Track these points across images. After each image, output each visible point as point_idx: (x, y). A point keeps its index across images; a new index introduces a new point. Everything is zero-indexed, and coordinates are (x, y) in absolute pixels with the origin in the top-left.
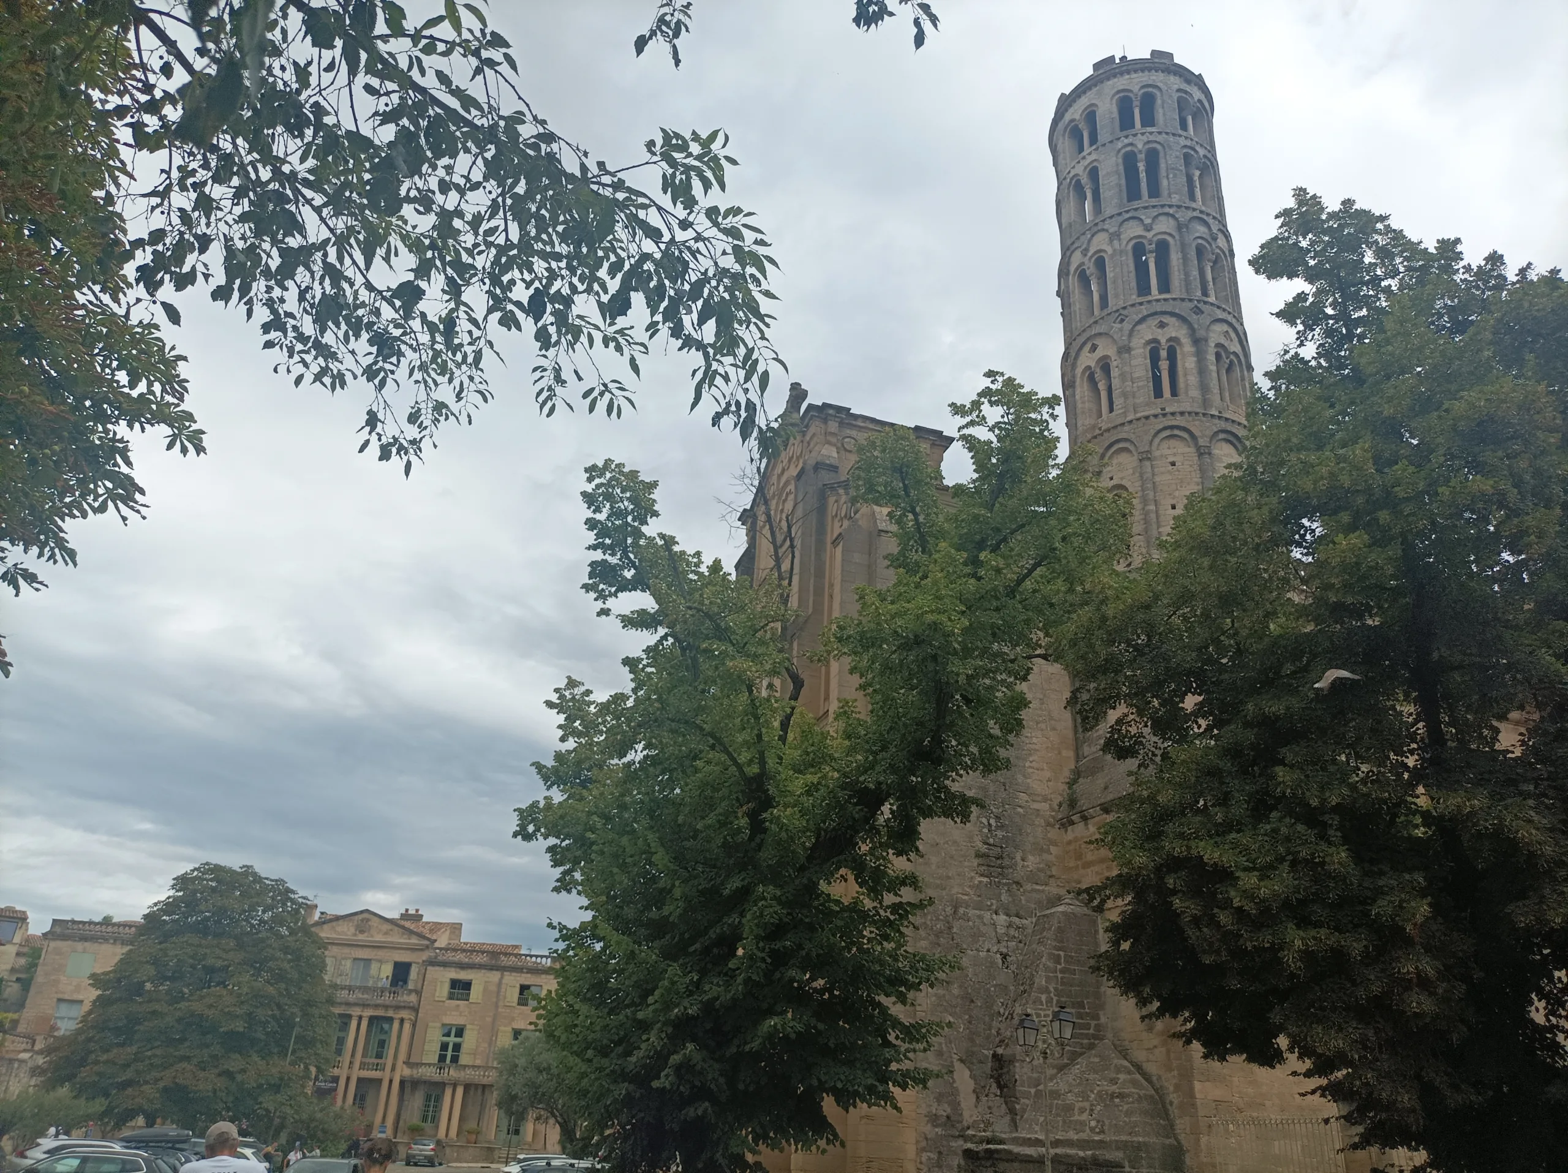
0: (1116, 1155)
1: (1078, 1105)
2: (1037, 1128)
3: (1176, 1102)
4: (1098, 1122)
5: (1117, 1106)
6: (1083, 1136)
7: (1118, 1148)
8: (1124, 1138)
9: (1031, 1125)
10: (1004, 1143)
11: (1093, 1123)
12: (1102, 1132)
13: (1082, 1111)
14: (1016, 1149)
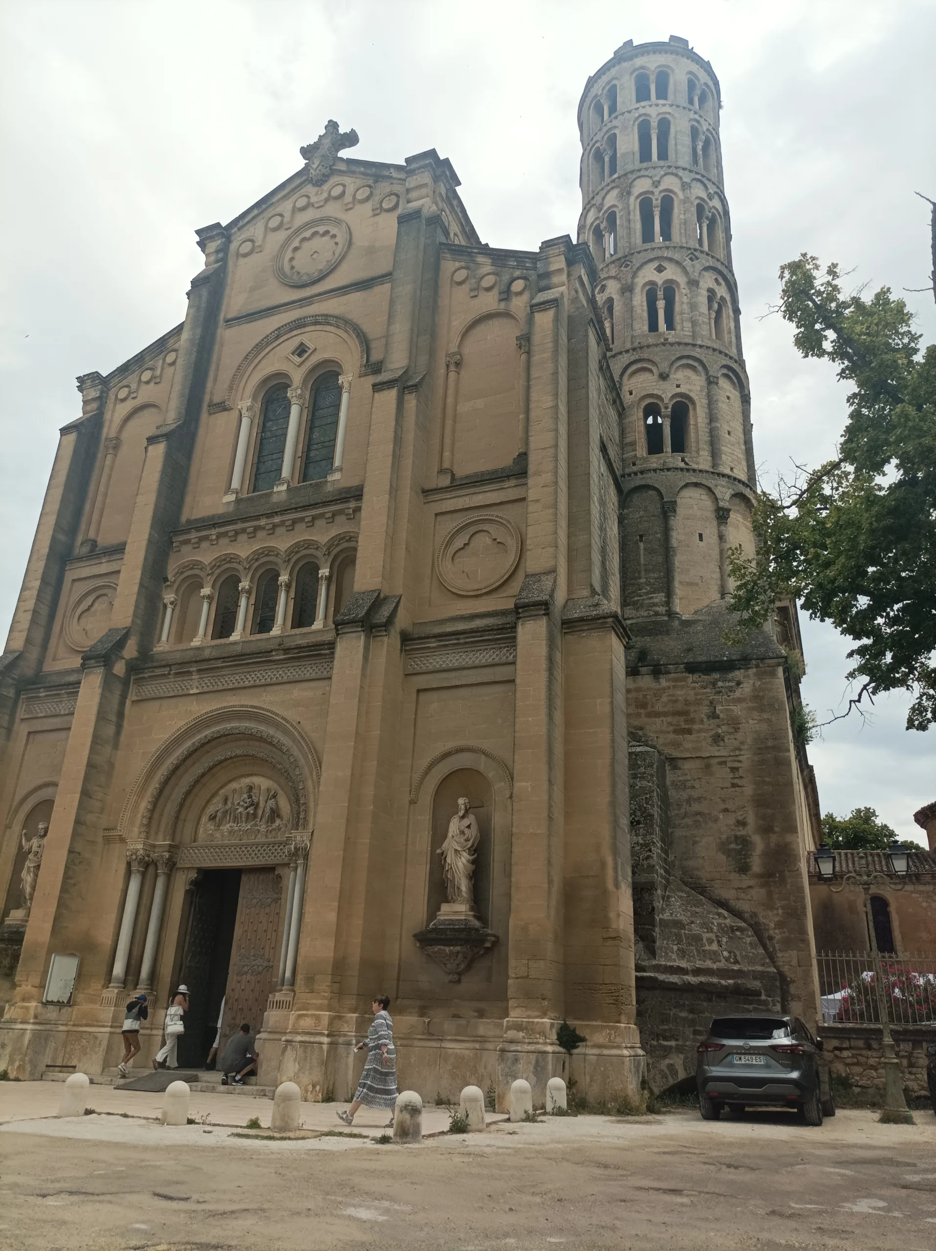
0: (756, 984)
1: (705, 936)
2: (674, 956)
3: (778, 937)
4: (730, 952)
5: (739, 938)
6: (722, 964)
7: (755, 978)
8: (759, 968)
9: (667, 954)
10: (644, 971)
11: (726, 954)
12: (736, 962)
13: (710, 941)
14: (662, 977)
